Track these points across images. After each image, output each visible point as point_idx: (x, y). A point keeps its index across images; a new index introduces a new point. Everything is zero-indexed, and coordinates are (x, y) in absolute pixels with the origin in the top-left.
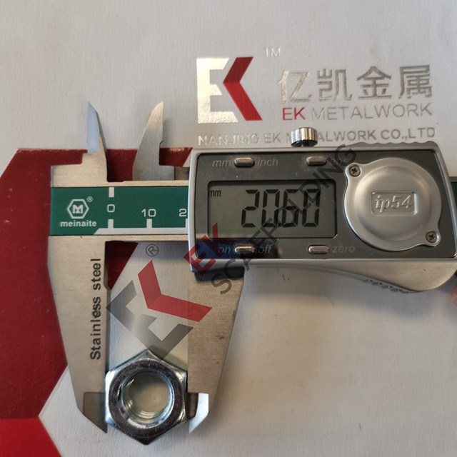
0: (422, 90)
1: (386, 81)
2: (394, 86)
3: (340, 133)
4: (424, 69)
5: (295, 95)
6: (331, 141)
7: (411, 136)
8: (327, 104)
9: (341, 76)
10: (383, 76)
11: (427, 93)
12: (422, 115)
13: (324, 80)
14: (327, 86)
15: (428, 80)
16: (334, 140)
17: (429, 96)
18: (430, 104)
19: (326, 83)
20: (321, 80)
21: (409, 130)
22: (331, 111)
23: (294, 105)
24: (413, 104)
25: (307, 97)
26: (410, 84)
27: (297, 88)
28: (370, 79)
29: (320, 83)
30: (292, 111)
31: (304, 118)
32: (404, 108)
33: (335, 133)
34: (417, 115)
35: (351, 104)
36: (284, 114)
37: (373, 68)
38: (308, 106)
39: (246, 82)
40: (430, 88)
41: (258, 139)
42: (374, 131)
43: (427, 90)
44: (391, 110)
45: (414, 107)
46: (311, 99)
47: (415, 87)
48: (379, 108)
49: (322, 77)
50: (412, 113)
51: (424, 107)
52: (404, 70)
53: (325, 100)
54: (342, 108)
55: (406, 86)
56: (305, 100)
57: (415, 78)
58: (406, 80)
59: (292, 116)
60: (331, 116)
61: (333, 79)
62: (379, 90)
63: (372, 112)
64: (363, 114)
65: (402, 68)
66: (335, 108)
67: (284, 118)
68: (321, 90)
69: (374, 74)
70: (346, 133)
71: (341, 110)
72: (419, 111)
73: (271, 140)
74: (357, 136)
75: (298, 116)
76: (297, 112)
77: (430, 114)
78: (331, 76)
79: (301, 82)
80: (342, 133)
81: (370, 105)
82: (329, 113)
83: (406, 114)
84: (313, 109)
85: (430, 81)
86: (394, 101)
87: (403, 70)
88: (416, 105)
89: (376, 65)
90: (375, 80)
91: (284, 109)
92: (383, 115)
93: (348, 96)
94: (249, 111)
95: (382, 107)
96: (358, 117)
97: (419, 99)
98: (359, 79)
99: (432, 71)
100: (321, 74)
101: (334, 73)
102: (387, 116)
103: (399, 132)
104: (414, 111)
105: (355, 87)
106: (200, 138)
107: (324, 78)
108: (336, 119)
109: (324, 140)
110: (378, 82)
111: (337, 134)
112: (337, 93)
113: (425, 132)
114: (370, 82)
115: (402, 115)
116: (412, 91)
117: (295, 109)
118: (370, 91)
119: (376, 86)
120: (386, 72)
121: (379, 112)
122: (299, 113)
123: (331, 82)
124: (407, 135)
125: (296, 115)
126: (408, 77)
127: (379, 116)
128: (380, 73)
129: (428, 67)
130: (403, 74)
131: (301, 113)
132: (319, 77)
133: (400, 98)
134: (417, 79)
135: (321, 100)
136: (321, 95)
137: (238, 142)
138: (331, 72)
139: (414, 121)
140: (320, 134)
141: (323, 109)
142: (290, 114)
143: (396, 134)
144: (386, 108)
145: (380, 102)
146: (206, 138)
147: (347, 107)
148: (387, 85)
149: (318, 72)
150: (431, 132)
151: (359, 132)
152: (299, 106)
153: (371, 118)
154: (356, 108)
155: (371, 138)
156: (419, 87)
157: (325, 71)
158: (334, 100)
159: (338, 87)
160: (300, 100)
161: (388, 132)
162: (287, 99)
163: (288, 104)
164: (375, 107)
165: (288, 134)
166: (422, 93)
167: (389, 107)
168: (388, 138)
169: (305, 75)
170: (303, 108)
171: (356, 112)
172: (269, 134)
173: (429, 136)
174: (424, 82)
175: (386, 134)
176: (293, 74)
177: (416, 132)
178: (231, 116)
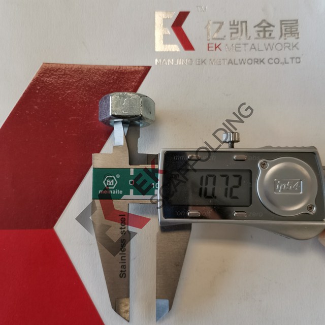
0: (293, 35)
1: (271, 28)
2: (276, 32)
3: (243, 60)
4: (294, 22)
5: (215, 36)
6: (237, 64)
7: (286, 62)
8: (235, 42)
9: (244, 24)
10: (270, 25)
11: (296, 37)
12: (293, 49)
13: (234, 27)
14: (235, 31)
15: (297, 28)
16: (239, 64)
17: (298, 38)
18: (298, 43)
19: (234, 29)
20: (232, 27)
21: (285, 59)
22: (237, 46)
23: (215, 42)
24: (287, 43)
25: (223, 37)
26: (286, 31)
27: (218, 31)
28: (261, 27)
29: (231, 29)
30: (214, 46)
31: (221, 50)
32: (282, 46)
33: (239, 60)
34: (290, 49)
35: (250, 42)
36: (209, 47)
37: (264, 21)
38: (223, 43)
39: (185, 26)
40: (298, 33)
41: (192, 62)
42: (263, 59)
43: (296, 35)
44: (274, 46)
45: (288, 45)
46: (226, 38)
47: (289, 32)
48: (267, 45)
49: (232, 25)
50: (287, 49)
51: (294, 44)
52: (283, 22)
53: (234, 39)
54: (245, 44)
55: (284, 32)
56: (222, 39)
58: (283, 28)
59: (214, 48)
60: (237, 49)
61: (239, 27)
62: (267, 34)
63: (262, 47)
64: (257, 49)
65: (281, 21)
66: (240, 44)
67: (208, 50)
68: (232, 33)
69: (264, 24)
70: (247, 60)
71: (244, 45)
72: (291, 47)
73: (201, 63)
74: (253, 62)
75: (217, 49)
76: (217, 46)
77: (298, 49)
78: (238, 25)
79: (220, 28)
80: (244, 60)
81: (261, 43)
83: (283, 48)
84: (227, 45)
85: (298, 29)
86: (276, 40)
89: (265, 19)
90: (265, 28)
91: (208, 44)
92: (269, 49)
93: (248, 37)
95: (269, 44)
96: (254, 50)
97: (291, 40)
98: (255, 27)
99: (299, 21)
100: (232, 23)
101: (239, 23)
102: (272, 50)
103: (279, 60)
104: (288, 47)
105: (252, 32)
106: (156, 60)
107: (233, 25)
109: (232, 64)
110: (266, 29)
111: (241, 60)
112: (242, 35)
113: (294, 60)
114: (262, 29)
115: (281, 50)
116: (287, 35)
117: (215, 44)
118: (262, 34)
119: (265, 31)
120: (272, 23)
121: (267, 47)
122: (218, 47)
123: (238, 28)
124: (284, 62)
125: (216, 48)
126: (285, 26)
127: (267, 50)
128: (268, 23)
129: (297, 21)
130: (281, 24)
131: (219, 47)
132: (231, 25)
133: (279, 39)
134: (290, 28)
135: (231, 39)
136: (231, 36)
137: (180, 64)
138: (238, 22)
139: (288, 54)
140: (230, 60)
141: (233, 45)
142: (212, 47)
143: (277, 61)
144: (271, 45)
145: (268, 41)
146: (160, 60)
147: (248, 44)
148: (272, 31)
149: (230, 22)
150: (298, 60)
151: (254, 59)
152: (218, 42)
153: (262, 51)
154: (253, 44)
155: (262, 63)
156: (291, 33)
157: (234, 21)
158: (240, 39)
159: (242, 31)
160: (219, 39)
161: (272, 59)
162: (210, 37)
163: (211, 41)
164: (265, 44)
165: (211, 60)
166: (293, 36)
167: (273, 45)
168: (272, 64)
169: (222, 23)
170: (220, 44)
171: (253, 47)
172: (199, 59)
173: (297, 63)
174: (295, 30)
175: (271, 61)
176: (214, 23)
177: (289, 60)
178: (176, 47)
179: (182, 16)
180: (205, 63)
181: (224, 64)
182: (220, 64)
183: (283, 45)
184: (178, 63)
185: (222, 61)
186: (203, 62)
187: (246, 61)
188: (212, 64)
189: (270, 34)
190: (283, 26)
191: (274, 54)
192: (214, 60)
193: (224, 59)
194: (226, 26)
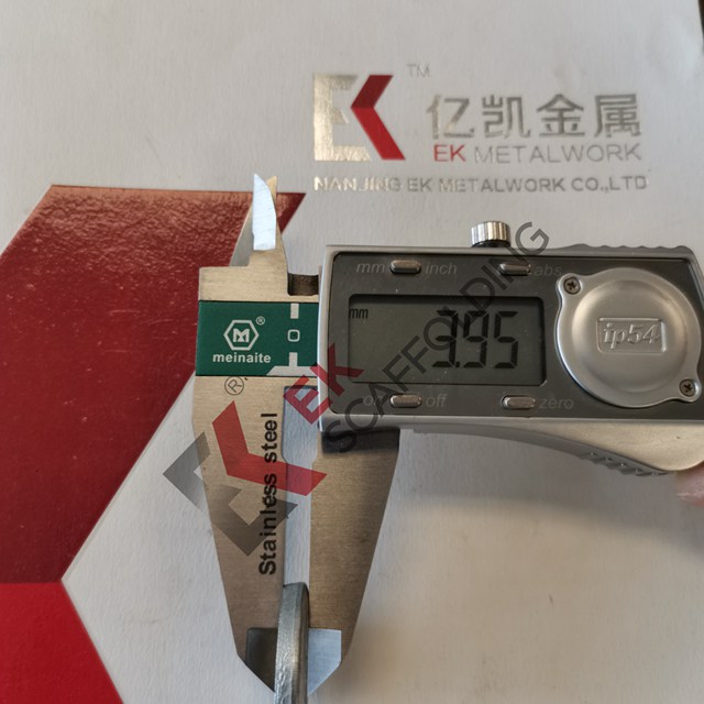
0: (627, 127)
1: (577, 113)
2: (588, 120)
3: (514, 181)
4: (628, 100)
5: (451, 129)
6: (502, 191)
7: (614, 186)
8: (495, 142)
9: (515, 105)
10: (573, 107)
11: (634, 131)
12: (627, 159)
13: (491, 110)
14: (495, 118)
15: (635, 113)
16: (507, 191)
17: (638, 134)
18: (637, 145)
20: (488, 110)
21: (610, 179)
22: (500, 151)
23: (450, 141)
24: (614, 145)
25: (467, 132)
26: (609, 118)
27: (456, 118)
28: (554, 110)
29: (486, 113)
30: (448, 149)
31: (464, 160)
32: (602, 150)
33: (507, 182)
34: (621, 159)
35: (530, 143)
36: (436, 153)
37: (559, 97)
38: (470, 144)
39: (382, 107)
40: (637, 124)
41: (399, 185)
42: (562, 180)
43: (633, 127)
44: (585, 151)
45: (616, 149)
46: (475, 133)
47: (617, 122)
48: (568, 150)
49: (488, 106)
50: (613, 157)
51: (629, 148)
52: (602, 101)
53: (494, 136)
54: (519, 148)
55: (604, 121)
56: (465, 136)
57: (616, 111)
58: (604, 113)
59: (448, 156)
60: (501, 158)
61: (504, 109)
62: (568, 126)
63: (557, 154)
64: (546, 157)
65: (598, 98)
66: (506, 147)
67: (436, 158)
68: (488, 124)
69: (560, 104)
70: (524, 181)
71: (516, 150)
72: (623, 154)
73: (419, 187)
74: (538, 185)
75: (456, 156)
76: (455, 150)
77: (639, 158)
78: (501, 104)
79: (461, 111)
80: (518, 182)
81: (556, 144)
82: (498, 154)
83: (606, 158)
84: (477, 149)
85: (638, 114)
87: (599, 100)
88: (619, 146)
89: (562, 92)
90: (561, 112)
91: (436, 147)
92: (574, 157)
93: (525, 132)
94: (387, 147)
95: (573, 148)
96: (540, 160)
97: (623, 138)
98: (540, 110)
99: (637, 97)
100: (488, 102)
101: (505, 101)
102: (579, 159)
103: (596, 181)
104: (617, 153)
105: (534, 121)
106: (317, 181)
107: (491, 104)
108: (508, 162)
109: (492, 190)
110: (566, 114)
111: (510, 182)
112: (510, 126)
113: (631, 182)
114: (555, 115)
115: (600, 159)
116: (612, 128)
117: (452, 147)
118: (555, 126)
119: (562, 120)
120: (577, 101)
121: (568, 154)
122: (457, 152)
123: (500, 114)
124: (608, 185)
125: (453, 155)
126: (606, 109)
127: (568, 159)
128: (568, 102)
129: (633, 97)
130: (599, 104)
131: (462, 152)
132: (485, 105)
133: (596, 135)
134: (619, 112)
135: (487, 136)
136: (487, 129)
137: (372, 188)
138: (501, 100)
139: (616, 168)
140: (486, 181)
141: (491, 149)
142: (444, 153)
143: (592, 184)
144: (578, 149)
145: (569, 141)
146: (326, 179)
147: (524, 147)
148: (578, 119)
149: (484, 100)
150: (640, 182)
151: (541, 180)
152: (457, 143)
153: (557, 161)
154: (537, 148)
155: (558, 189)
156: (623, 123)
157: (492, 98)
158: (506, 137)
159: (510, 120)
160: (458, 136)
161: (581, 180)
162: (440, 132)
163: (442, 140)
164: (563, 147)
165: (441, 181)
166: (627, 130)
167: (582, 148)
168: (581, 190)
169: (465, 103)
170: (462, 147)
171: (537, 154)
172: (416, 180)
173: (638, 187)
174: (629, 116)
175: (578, 184)
176: (448, 100)
177: (619, 182)
178: (362, 151)
179: (376, 85)
180: (429, 189)
181: (473, 190)
182: (464, 191)
183: (605, 149)
184: (366, 188)
185: (468, 184)
186: (425, 185)
187: (523, 184)
188: (446, 189)
189: (575, 126)
190: (602, 107)
191: (586, 169)
192: (450, 181)
193: (472, 180)
194: (475, 107)
